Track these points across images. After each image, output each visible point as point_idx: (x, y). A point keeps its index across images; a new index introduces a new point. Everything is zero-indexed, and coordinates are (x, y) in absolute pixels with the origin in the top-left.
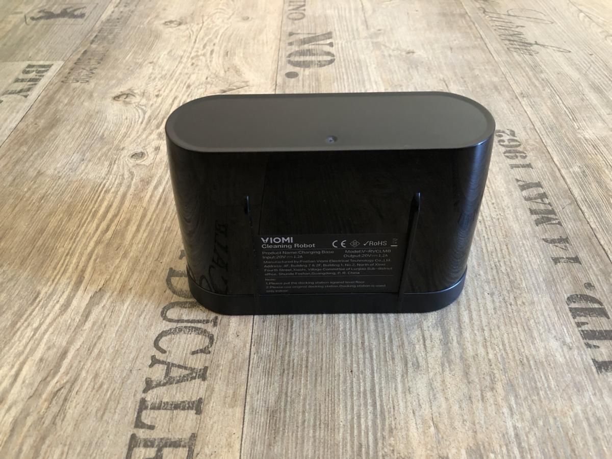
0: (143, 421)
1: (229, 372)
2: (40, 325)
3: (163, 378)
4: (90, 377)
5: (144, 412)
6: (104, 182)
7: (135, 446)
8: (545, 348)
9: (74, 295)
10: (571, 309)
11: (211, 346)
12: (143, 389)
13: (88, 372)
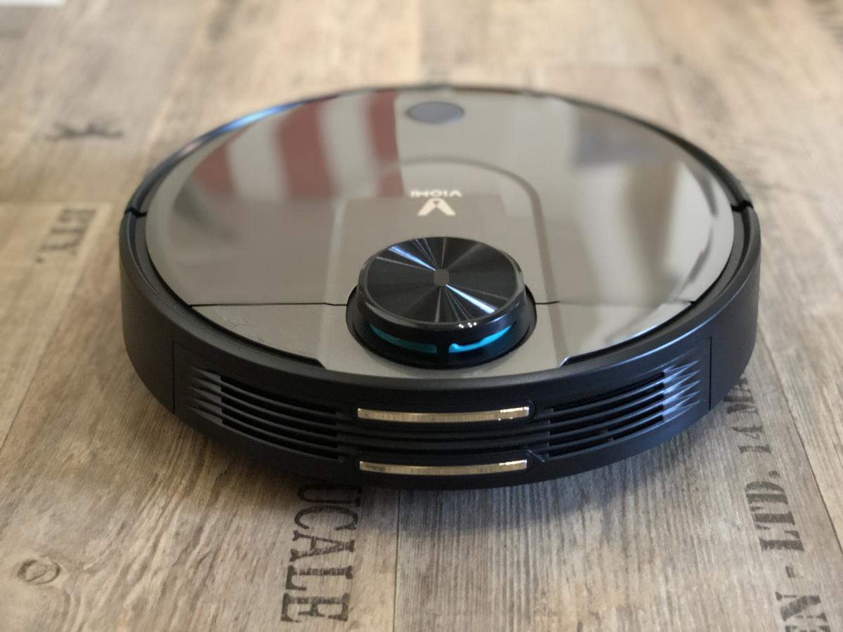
0: (294, 584)
1: (377, 544)
3: (308, 550)
5: (294, 577)
7: (289, 603)
8: (712, 529)
9: (197, 477)
10: (748, 496)
11: (356, 523)
12: (289, 559)
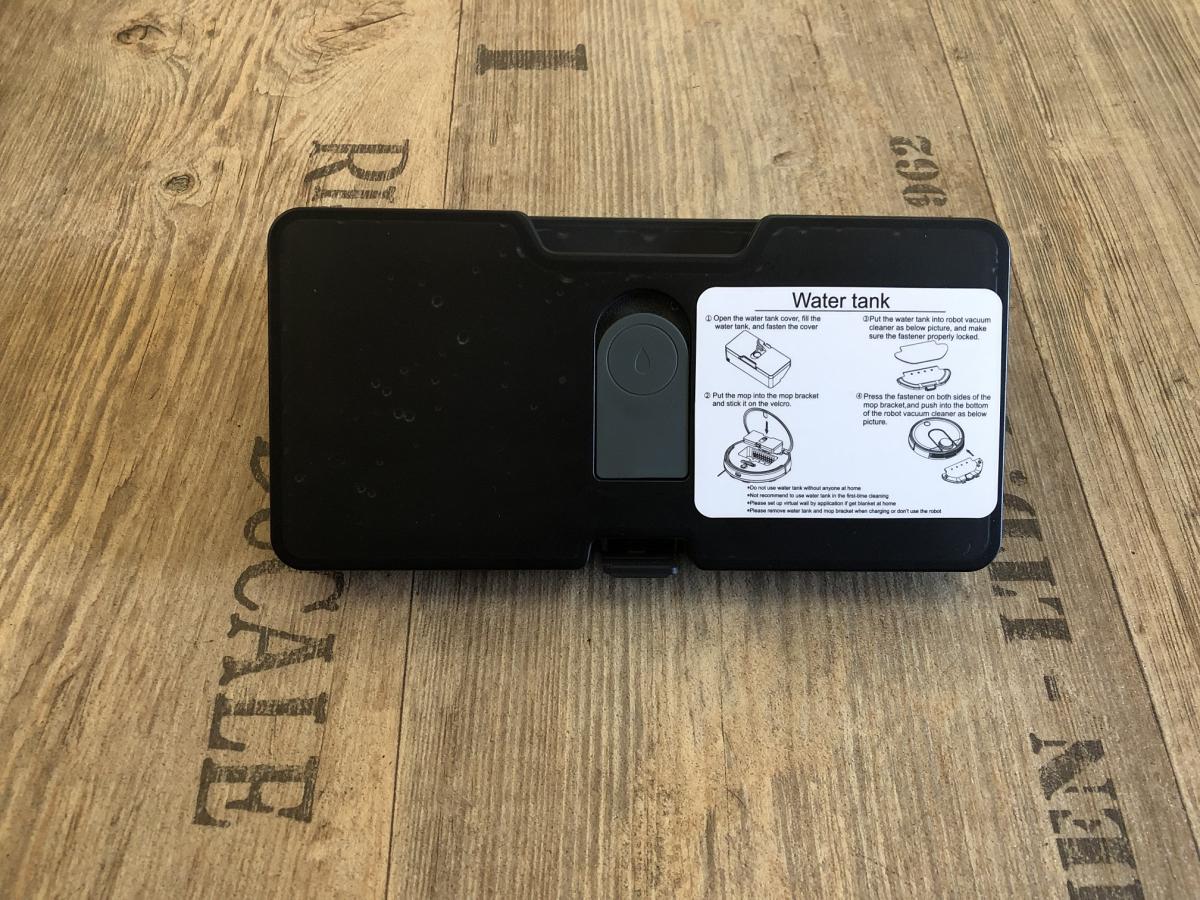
0: (223, 735)
1: (373, 644)
2: (18, 555)
3: (254, 656)
4: (121, 658)
5: (224, 720)
6: (115, 243)
7: (212, 780)
9: (76, 494)
11: (340, 595)
12: (219, 678)
13: (116, 647)
